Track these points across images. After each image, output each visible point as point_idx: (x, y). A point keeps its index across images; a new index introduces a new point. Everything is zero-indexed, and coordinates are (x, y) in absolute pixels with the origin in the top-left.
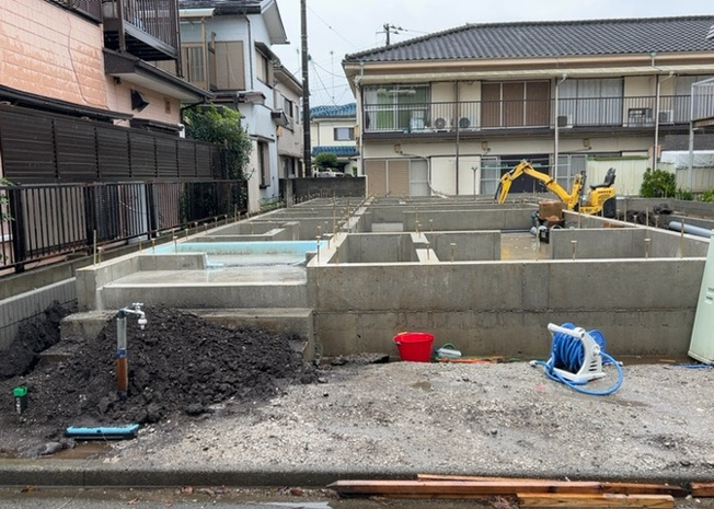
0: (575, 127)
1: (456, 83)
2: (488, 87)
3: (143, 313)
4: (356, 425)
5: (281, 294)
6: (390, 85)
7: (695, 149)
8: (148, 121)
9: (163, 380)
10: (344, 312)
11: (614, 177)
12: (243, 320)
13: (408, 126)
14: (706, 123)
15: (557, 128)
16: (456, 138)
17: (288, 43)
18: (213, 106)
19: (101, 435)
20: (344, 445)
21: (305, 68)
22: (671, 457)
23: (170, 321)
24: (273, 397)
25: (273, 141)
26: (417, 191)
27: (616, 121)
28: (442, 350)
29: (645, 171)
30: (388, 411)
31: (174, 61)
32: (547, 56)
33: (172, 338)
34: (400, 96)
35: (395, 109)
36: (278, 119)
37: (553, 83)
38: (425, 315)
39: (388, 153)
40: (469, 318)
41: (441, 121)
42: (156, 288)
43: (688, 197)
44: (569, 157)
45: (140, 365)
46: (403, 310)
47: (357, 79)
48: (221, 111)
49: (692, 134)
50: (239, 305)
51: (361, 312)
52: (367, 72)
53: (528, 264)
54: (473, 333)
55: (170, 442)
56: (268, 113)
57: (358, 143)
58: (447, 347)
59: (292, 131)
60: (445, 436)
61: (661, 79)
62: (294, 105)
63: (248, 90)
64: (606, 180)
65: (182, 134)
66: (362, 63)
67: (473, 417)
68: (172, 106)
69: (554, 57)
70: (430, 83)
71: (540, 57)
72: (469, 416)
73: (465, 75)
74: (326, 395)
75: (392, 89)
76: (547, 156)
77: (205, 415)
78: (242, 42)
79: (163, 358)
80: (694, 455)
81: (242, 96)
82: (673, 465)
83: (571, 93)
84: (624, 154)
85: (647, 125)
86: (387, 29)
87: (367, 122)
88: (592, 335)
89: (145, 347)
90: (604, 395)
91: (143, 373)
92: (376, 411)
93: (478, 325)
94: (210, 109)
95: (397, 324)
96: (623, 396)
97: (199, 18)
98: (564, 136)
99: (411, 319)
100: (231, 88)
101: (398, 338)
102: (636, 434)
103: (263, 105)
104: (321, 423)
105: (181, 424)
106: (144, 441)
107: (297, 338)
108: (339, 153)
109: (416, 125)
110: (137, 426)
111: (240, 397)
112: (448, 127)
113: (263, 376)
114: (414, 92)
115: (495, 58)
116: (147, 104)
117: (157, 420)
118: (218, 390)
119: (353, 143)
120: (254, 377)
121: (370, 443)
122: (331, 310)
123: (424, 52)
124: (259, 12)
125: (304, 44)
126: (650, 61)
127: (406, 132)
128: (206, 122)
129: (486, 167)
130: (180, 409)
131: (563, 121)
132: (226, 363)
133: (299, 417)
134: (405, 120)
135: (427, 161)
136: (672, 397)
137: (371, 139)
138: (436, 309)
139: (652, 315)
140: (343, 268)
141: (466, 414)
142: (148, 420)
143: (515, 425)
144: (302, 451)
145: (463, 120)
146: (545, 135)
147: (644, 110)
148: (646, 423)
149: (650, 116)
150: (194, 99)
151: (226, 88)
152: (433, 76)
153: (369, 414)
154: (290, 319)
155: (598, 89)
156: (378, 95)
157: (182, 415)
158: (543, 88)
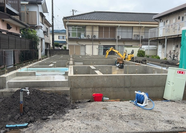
0: (121, 39)
1: (93, 26)
2: (100, 28)
3: (28, 90)
4: (91, 121)
5: (61, 83)
6: (75, 26)
7: (150, 45)
8: (12, 33)
9: (33, 110)
10: (78, 88)
11: (134, 52)
12: (51, 91)
13: (80, 37)
14: (152, 39)
15: (117, 39)
16: (93, 40)
17: (48, 13)
18: (29, 29)
19: (17, 127)
20: (90, 127)
21: (53, 20)
22: (172, 126)
23: (33, 92)
24: (66, 113)
25: (44, 39)
26: (82, 54)
27: (131, 38)
28: (104, 98)
29: (138, 50)
30: (99, 116)
31: (19, 16)
32: (115, 21)
33: (34, 97)
34: (78, 28)
35: (77, 32)
36: (45, 33)
37: (116, 28)
38: (100, 89)
39: (75, 43)
40: (111, 89)
41: (88, 36)
42: (24, 82)
43: (148, 57)
44: (120, 46)
45: (26, 105)
46: (94, 87)
47: (67, 23)
48: (31, 31)
49: (149, 42)
50: (49, 86)
51: (83, 88)
52: (69, 22)
53: (126, 75)
54: (112, 93)
55: (39, 128)
56: (42, 31)
57: (67, 40)
58: (105, 97)
59: (48, 36)
60: (116, 123)
61: (142, 28)
62: (48, 29)
63: (38, 25)
64: (132, 53)
65: (21, 37)
66: (68, 19)
67: (121, 117)
68: (18, 28)
69: (117, 21)
70: (86, 26)
71: (113, 21)
72: (120, 117)
73: (95, 24)
74: (81, 112)
75: (76, 27)
76: (114, 46)
77: (48, 120)
78: (36, 12)
79: (32, 103)
80: (177, 125)
81: (37, 27)
82: (173, 128)
83: (120, 30)
84: (133, 46)
85: (138, 39)
86: (73, 11)
87: (69, 35)
88: (146, 94)
89: (27, 100)
90: (150, 110)
91: (27, 108)
92: (96, 117)
93: (113, 91)
94: (28, 30)
95: (93, 91)
96: (155, 110)
97: (24, 4)
98: (119, 41)
99: (96, 90)
100: (33, 24)
101: (93, 95)
102: (162, 120)
103: (41, 29)
104: (81, 121)
105: (41, 123)
106: (31, 128)
107: (66, 96)
108: (60, 42)
109: (82, 37)
110: (28, 123)
111: (56, 114)
112: (90, 37)
113: (62, 107)
114: (82, 28)
115: (102, 20)
116: (11, 28)
117: (34, 121)
118: (50, 112)
119: (65, 40)
120: (59, 108)
121: (97, 126)
122: (75, 88)
123: (84, 18)
124: (41, 4)
125: (53, 13)
126: (139, 23)
127: (79, 38)
128: (27, 34)
129: (100, 48)
130: (40, 118)
131: (118, 37)
132: (50, 104)
133: (75, 119)
134: (79, 35)
135: (85, 46)
136: (166, 110)
137: (70, 40)
138: (103, 87)
139: (155, 88)
140: (78, 76)
141: (119, 116)
142: (31, 122)
143: (132, 119)
144: (79, 129)
145: (94, 36)
146: (114, 40)
147: (137, 35)
148: (163, 117)
149: (139, 37)
150: (24, 27)
151: (31, 24)
152: (87, 24)
153: (94, 117)
154: (65, 91)
155: (127, 30)
156: (72, 28)
157: (41, 120)
158: (114, 28)
